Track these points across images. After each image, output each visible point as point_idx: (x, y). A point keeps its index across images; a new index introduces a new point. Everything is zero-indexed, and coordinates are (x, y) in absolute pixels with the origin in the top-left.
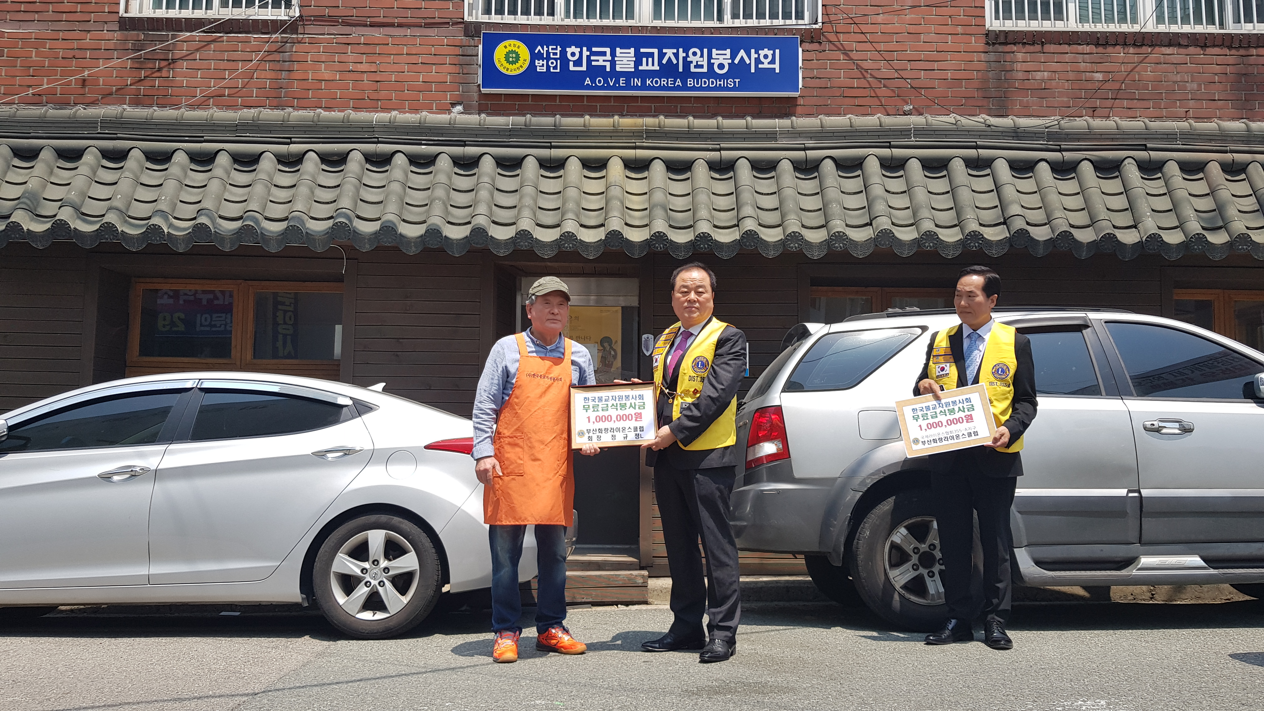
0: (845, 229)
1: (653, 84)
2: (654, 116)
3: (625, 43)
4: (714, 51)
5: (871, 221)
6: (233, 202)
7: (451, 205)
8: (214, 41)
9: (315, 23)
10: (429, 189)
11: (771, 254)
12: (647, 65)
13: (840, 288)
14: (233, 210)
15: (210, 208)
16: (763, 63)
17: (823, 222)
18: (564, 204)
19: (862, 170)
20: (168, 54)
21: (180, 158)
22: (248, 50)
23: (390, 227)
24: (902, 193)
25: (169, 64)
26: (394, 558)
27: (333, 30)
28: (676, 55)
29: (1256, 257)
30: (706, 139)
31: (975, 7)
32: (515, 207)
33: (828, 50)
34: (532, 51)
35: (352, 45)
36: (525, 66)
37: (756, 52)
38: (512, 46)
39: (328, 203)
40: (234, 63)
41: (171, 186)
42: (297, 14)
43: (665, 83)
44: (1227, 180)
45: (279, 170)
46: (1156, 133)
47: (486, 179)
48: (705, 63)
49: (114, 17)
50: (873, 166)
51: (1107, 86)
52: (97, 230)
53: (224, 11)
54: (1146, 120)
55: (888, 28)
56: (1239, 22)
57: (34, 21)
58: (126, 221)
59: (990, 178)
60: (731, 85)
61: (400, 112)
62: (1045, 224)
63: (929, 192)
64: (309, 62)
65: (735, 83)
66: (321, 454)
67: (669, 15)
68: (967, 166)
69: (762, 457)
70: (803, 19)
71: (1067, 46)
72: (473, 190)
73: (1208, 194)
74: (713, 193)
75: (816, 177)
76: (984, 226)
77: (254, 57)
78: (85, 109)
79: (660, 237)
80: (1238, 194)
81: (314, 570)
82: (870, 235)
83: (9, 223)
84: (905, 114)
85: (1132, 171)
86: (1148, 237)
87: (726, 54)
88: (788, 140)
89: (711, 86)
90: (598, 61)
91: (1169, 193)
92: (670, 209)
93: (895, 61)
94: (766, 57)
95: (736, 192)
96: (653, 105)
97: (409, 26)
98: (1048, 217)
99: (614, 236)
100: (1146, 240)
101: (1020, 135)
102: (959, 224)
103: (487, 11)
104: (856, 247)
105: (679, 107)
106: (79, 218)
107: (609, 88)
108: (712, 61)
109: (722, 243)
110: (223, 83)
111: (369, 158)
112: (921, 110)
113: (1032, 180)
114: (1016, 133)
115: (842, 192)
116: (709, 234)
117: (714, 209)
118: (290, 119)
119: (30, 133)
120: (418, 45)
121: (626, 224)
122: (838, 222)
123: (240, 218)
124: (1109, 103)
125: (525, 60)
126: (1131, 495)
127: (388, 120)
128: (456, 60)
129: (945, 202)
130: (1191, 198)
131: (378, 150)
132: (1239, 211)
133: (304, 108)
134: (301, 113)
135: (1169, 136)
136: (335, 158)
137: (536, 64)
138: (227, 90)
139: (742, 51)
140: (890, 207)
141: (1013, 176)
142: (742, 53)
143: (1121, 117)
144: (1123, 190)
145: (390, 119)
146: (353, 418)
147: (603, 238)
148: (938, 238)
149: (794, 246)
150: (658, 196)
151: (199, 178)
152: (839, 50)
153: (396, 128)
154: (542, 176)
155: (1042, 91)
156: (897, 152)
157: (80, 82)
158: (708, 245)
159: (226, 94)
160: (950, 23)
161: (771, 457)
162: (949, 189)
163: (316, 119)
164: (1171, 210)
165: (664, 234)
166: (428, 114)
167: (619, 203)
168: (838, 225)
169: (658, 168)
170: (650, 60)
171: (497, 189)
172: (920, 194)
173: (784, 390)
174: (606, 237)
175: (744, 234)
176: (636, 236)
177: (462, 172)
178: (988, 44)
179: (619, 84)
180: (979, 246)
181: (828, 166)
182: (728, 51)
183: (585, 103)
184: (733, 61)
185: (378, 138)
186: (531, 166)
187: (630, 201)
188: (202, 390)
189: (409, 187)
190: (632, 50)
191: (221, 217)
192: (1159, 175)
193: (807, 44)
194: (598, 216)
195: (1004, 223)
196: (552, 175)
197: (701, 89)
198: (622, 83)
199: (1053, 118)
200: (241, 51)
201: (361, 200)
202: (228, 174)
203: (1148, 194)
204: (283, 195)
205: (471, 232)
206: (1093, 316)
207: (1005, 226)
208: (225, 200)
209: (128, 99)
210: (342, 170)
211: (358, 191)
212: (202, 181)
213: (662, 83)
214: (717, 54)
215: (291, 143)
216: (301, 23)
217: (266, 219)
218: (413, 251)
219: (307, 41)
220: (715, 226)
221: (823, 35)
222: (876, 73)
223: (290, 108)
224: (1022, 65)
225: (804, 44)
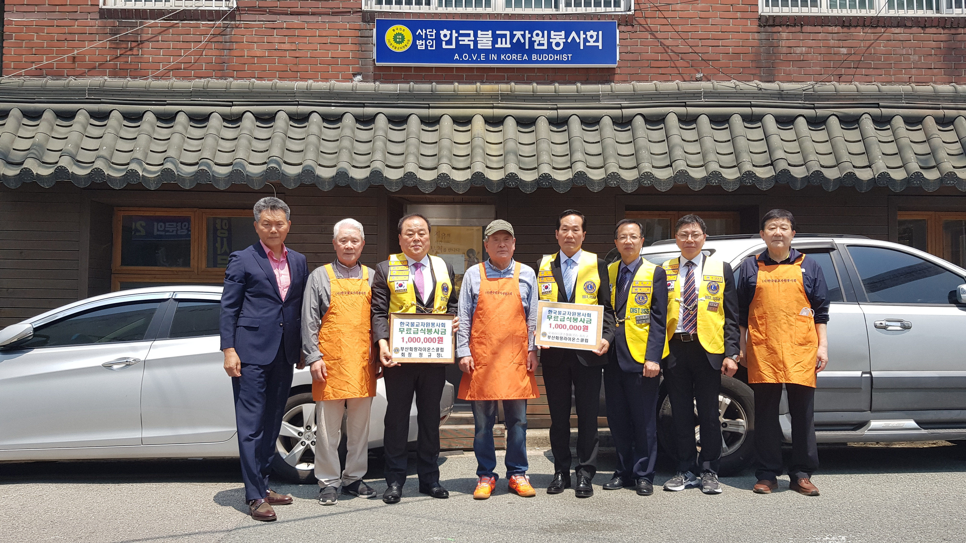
0: (651, 170)
1: (506, 58)
2: (507, 83)
3: (485, 26)
4: (552, 32)
5: (671, 163)
6: (190, 151)
7: (355, 153)
8: (172, 26)
9: (248, 12)
10: (338, 140)
11: (596, 189)
12: (502, 44)
13: (647, 212)
14: (191, 158)
15: (173, 156)
16: (589, 42)
17: (635, 165)
18: (440, 151)
19: (664, 124)
20: (138, 37)
21: (149, 117)
22: (198, 34)
23: (309, 170)
24: (694, 141)
25: (139, 45)
27: (262, 18)
28: (524, 36)
29: (960, 189)
30: (546, 101)
32: (403, 154)
33: (639, 31)
34: (414, 33)
35: (277, 29)
36: (409, 45)
37: (584, 33)
38: (399, 29)
39: (262, 152)
40: (188, 44)
41: (143, 139)
42: (235, 6)
43: (515, 58)
44: (939, 130)
45: (224, 126)
46: (887, 94)
47: (380, 133)
48: (545, 42)
49: (95, 9)
50: (672, 120)
51: (851, 58)
52: (89, 174)
54: (879, 84)
55: (685, 14)
56: (951, 8)
57: (34, 12)
58: (110, 167)
59: (761, 130)
60: (565, 59)
61: (314, 81)
62: (802, 165)
63: (715, 140)
64: (245, 43)
65: (568, 57)
67: (518, 4)
68: (743, 120)
70: (619, 6)
71: (820, 27)
72: (371, 141)
73: (925, 141)
74: (552, 143)
75: (629, 130)
76: (756, 166)
77: (202, 39)
78: (75, 80)
79: (512, 177)
80: (948, 141)
82: (671, 174)
83: (22, 169)
84: (697, 81)
85: (868, 124)
86: (879, 175)
87: (561, 35)
88: (607, 101)
89: (550, 59)
90: (464, 41)
91: (896, 140)
92: (520, 155)
93: (690, 40)
94: (592, 37)
95: (570, 142)
96: (506, 74)
97: (320, 14)
98: (804, 160)
99: (478, 176)
100: (878, 177)
101: (783, 96)
102: (738, 165)
104: (660, 184)
105: (526, 76)
106: (75, 164)
107: (473, 62)
108: (551, 40)
109: (559, 181)
110: (180, 59)
111: (292, 117)
112: (709, 77)
113: (793, 131)
114: (781, 95)
115: (649, 141)
116: (549, 174)
117: (553, 155)
118: (231, 87)
119: (35, 99)
120: (327, 29)
121: (487, 167)
122: (646, 164)
123: (196, 164)
124: (852, 71)
125: (409, 41)
126: (864, 375)
127: (305, 87)
128: (356, 40)
129: (727, 148)
130: (912, 144)
131: (299, 111)
132: (948, 154)
133: (242, 78)
134: (239, 82)
135: (897, 97)
136: (267, 117)
137: (417, 44)
138: (183, 64)
139: (574, 32)
140: (685, 152)
141: (778, 128)
142: (574, 34)
143: (860, 82)
144: (861, 138)
145: (307, 87)
147: (470, 178)
148: (722, 176)
149: (613, 183)
150: (511, 145)
151: (164, 133)
152: (647, 31)
153: (312, 93)
154: (423, 130)
155: (801, 62)
156: (691, 110)
157: (72, 59)
158: (549, 183)
159: (182, 68)
160: (731, 10)
162: (730, 138)
163: (251, 86)
164: (897, 154)
165: (516, 174)
166: (336, 82)
167: (481, 151)
168: (646, 167)
169: (510, 123)
170: (504, 39)
171: (389, 140)
172: (708, 142)
174: (472, 177)
175: (576, 174)
176: (495, 176)
177: (362, 127)
178: (760, 26)
179: (480, 59)
180: (752, 182)
181: (639, 121)
182: (563, 33)
183: (455, 73)
184: (567, 40)
185: (298, 101)
186: (414, 122)
187: (490, 148)
188: (175, 299)
189: (323, 139)
190: (490, 32)
191: (182, 163)
192: (889, 127)
193: (623, 27)
194: (465, 160)
195: (772, 164)
196: (430, 129)
197: (542, 62)
198: (483, 58)
199: (809, 83)
200: (193, 34)
201: (287, 149)
202: (186, 129)
203: (879, 141)
204: (228, 145)
205: (371, 173)
206: (838, 241)
207: (772, 167)
208: (184, 150)
209: (108, 71)
210: (272, 126)
211: (284, 142)
212: (167, 135)
213: (513, 57)
214: (554, 35)
215: (233, 105)
216: (238, 13)
217: (216, 164)
218: (327, 188)
219: (243, 27)
220: (554, 168)
221: (635, 20)
222: (674, 49)
223: (231, 78)
224: (786, 42)
225: (620, 27)
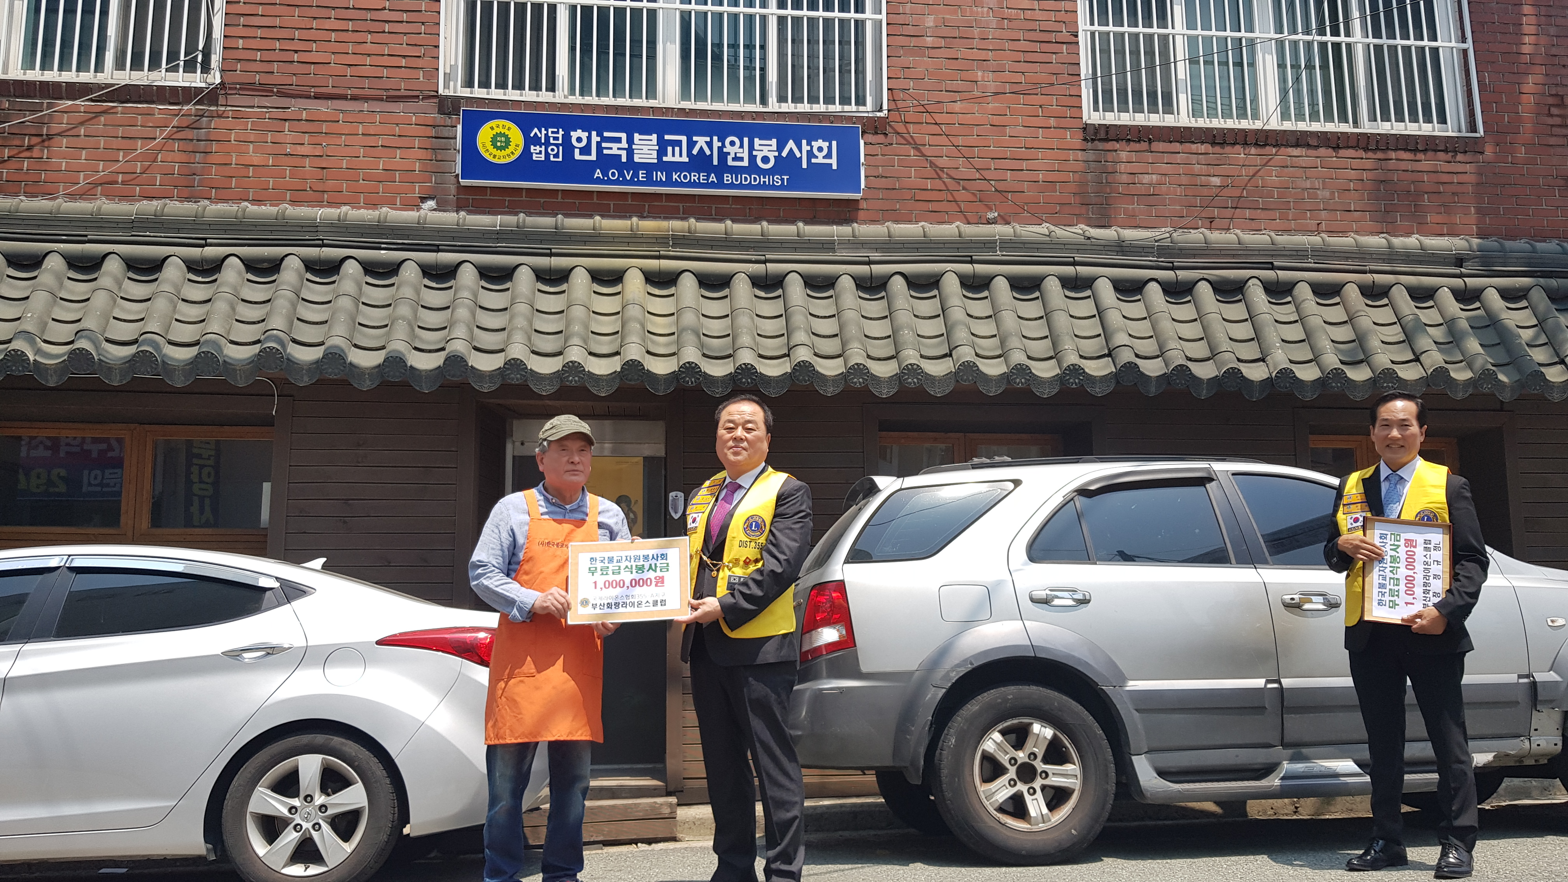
0: (919, 361)
1: (680, 179)
2: (682, 219)
3: (645, 127)
5: (951, 351)
6: (125, 321)
7: (419, 327)
8: (104, 112)
9: (241, 92)
10: (390, 305)
11: (830, 391)
12: (673, 155)
13: (916, 434)
14: (125, 332)
15: (93, 329)
16: (817, 157)
17: (893, 353)
18: (567, 327)
19: (938, 289)
20: (42, 128)
21: (55, 263)
22: (151, 125)
23: (336, 354)
24: (987, 317)
25: (43, 141)
26: (334, 793)
27: (266, 102)
28: (710, 144)
30: (747, 249)
31: (1070, 95)
32: (504, 329)
33: (896, 144)
34: (526, 133)
35: (291, 122)
36: (518, 153)
37: (809, 144)
38: (501, 127)
39: (254, 323)
40: (131, 141)
41: (40, 299)
42: (218, 80)
43: (696, 178)
44: (1367, 305)
45: (189, 280)
46: (1284, 249)
47: (466, 294)
48: (746, 156)
50: (951, 284)
51: (1226, 192)
53: (118, 74)
54: (1272, 234)
55: (967, 119)
56: (1375, 120)
59: (1091, 302)
60: (777, 182)
61: (353, 208)
62: (1158, 357)
63: (1019, 317)
64: (233, 142)
65: (782, 180)
66: (235, 655)
67: (700, 95)
68: (1063, 286)
69: (820, 647)
70: (864, 104)
71: (1178, 144)
72: (448, 308)
73: (1346, 322)
74: (757, 315)
75: (883, 298)
76: (1085, 358)
77: (158, 134)
79: (690, 368)
80: (1381, 322)
81: (224, 811)
82: (950, 368)
84: (989, 223)
85: (1257, 294)
86: (1278, 373)
87: (771, 145)
88: (848, 251)
89: (753, 183)
90: (611, 148)
91: (1301, 320)
92: (704, 334)
93: (976, 159)
94: (820, 149)
95: (786, 314)
96: (681, 205)
97: (366, 99)
98: (1161, 347)
99: (633, 366)
100: (1276, 376)
101: (1124, 249)
102: (1056, 356)
103: (469, 83)
104: (933, 383)
105: (713, 208)
107: (625, 182)
108: (754, 153)
109: (770, 377)
110: (115, 167)
111: (310, 266)
112: (1007, 218)
113: (1141, 304)
114: (1121, 247)
115: (915, 316)
116: (752, 365)
117: (758, 335)
118: (206, 215)
120: (378, 123)
121: (648, 352)
122: (911, 352)
123: (135, 342)
124: (1229, 213)
125: (517, 146)
126: (1269, 686)
127: (336, 217)
128: (428, 143)
129: (1038, 329)
130: (1327, 327)
131: (323, 255)
132: (1383, 342)
133: (225, 201)
134: (221, 207)
135: (1299, 253)
136: (265, 265)
137: (532, 151)
138: (120, 175)
139: (791, 141)
140: (973, 334)
141: (1118, 299)
142: (791, 144)
143: (1243, 230)
144: (1248, 317)
145: (339, 216)
146: (279, 605)
147: (619, 370)
148: (1031, 372)
149: (858, 382)
150: (689, 318)
151: (79, 290)
152: (909, 143)
153: (347, 227)
154: (539, 290)
155: (1150, 197)
156: (980, 268)
158: (752, 379)
159: (120, 181)
160: (1041, 115)
161: (832, 647)
162: (1043, 314)
163: (240, 214)
164: (1303, 341)
165: (696, 364)
166: (390, 210)
167: (638, 326)
168: (911, 356)
169: (688, 283)
170: (677, 149)
171: (480, 307)
172: (1009, 320)
173: (847, 561)
174: (622, 368)
175: (796, 365)
176: (661, 367)
177: (434, 285)
178: (1085, 140)
179: (638, 178)
180: (1079, 383)
181: (898, 285)
182: (774, 141)
183: (595, 200)
184: (780, 154)
185: (322, 240)
186: (524, 278)
187: (652, 323)
188: (70, 568)
189: (363, 303)
190: (654, 137)
191: (108, 341)
192: (1289, 299)
193: (871, 136)
194: (611, 342)
195: (1109, 355)
196: (552, 290)
197: (741, 186)
198: (642, 177)
199: (1163, 230)
200: (141, 126)
201: (298, 319)
202: (120, 285)
203: (1276, 321)
204: (194, 312)
205: (446, 360)
206: (1219, 467)
207: (1110, 359)
208: (114, 318)
210: (274, 281)
211: (294, 307)
212: (85, 293)
213: (693, 178)
214: (760, 145)
215: (207, 245)
216: (223, 92)
217: (169, 343)
218: (367, 385)
219: (230, 116)
220: (761, 356)
221: (890, 126)
222: (953, 173)
223: (206, 201)
224: (1125, 166)
225: (866, 135)
